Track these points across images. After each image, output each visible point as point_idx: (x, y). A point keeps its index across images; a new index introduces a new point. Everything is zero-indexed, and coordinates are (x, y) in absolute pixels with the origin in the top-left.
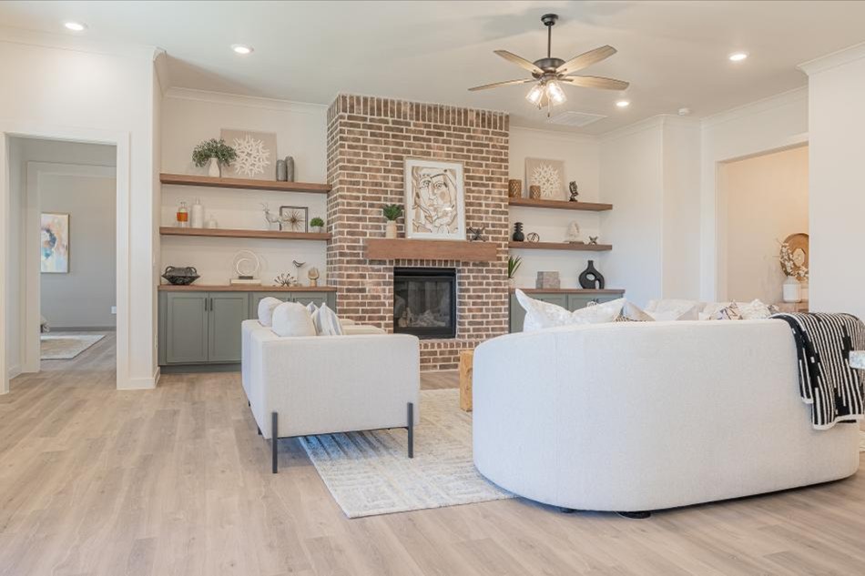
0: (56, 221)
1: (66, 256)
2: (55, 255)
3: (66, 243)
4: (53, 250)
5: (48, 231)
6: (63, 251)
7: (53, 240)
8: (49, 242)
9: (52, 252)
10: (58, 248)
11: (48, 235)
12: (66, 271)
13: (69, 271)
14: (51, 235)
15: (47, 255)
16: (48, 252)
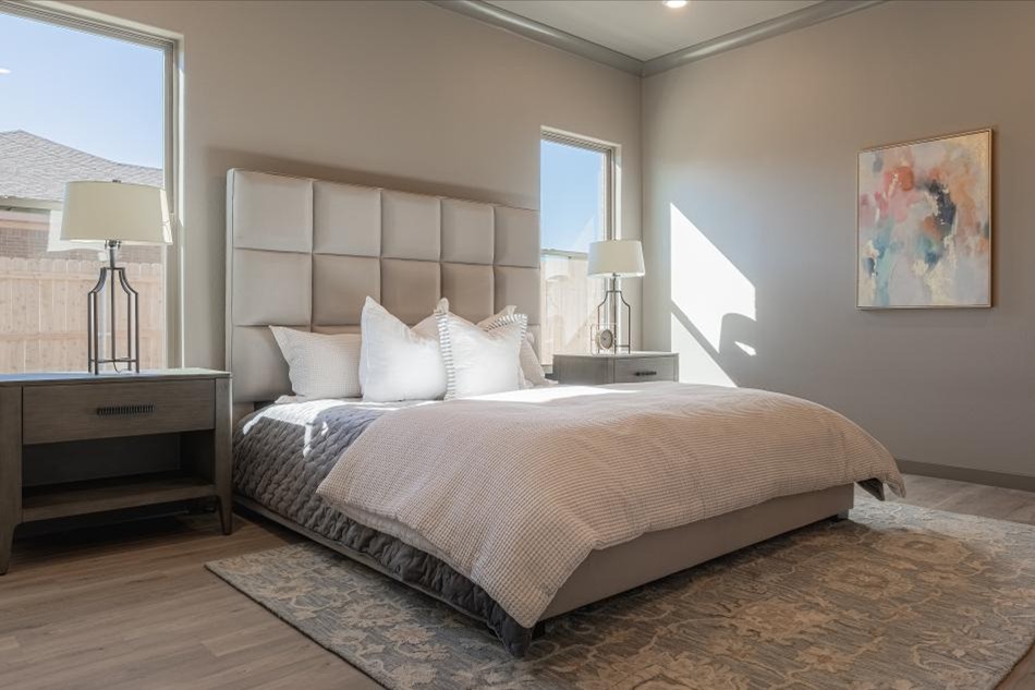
0: (955, 155)
1: (987, 256)
2: (952, 256)
3: (983, 216)
4: (947, 241)
5: (934, 188)
6: (977, 242)
7: (947, 212)
8: (936, 219)
9: (944, 249)
10: (961, 233)
11: (932, 200)
12: (986, 302)
13: (993, 303)
14: (942, 199)
15: (932, 259)
16: (935, 249)
